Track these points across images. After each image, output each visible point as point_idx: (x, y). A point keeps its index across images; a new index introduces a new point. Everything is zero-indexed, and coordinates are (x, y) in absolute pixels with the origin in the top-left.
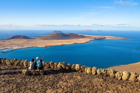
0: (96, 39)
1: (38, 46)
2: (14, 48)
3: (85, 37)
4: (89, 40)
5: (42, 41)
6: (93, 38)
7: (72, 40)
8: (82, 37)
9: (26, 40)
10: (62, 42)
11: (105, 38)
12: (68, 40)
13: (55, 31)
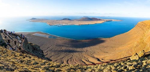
0: (107, 21)
1: (75, 24)
2: (64, 25)
3: (101, 20)
4: (103, 21)
5: (77, 22)
6: (105, 20)
7: (94, 22)
8: (100, 20)
9: (69, 21)
10: (88, 23)
11: (112, 20)
12: (91, 22)
13: (85, 17)
